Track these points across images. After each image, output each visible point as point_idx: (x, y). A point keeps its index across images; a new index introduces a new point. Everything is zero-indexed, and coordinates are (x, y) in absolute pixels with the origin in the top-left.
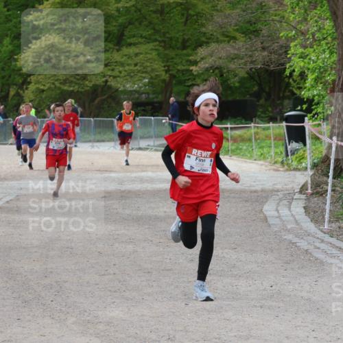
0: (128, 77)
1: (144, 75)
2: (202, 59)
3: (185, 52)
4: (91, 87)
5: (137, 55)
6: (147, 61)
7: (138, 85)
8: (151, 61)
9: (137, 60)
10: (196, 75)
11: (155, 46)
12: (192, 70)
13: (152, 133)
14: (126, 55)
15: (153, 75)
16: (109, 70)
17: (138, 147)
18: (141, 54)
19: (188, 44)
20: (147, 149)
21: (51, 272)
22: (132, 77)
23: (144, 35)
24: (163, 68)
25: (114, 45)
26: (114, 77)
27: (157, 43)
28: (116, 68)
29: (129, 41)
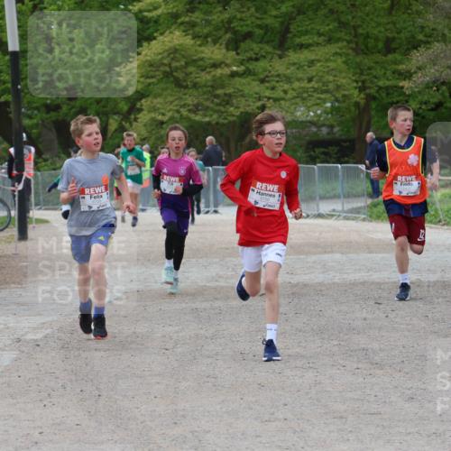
0: (298, 100)
1: (323, 96)
2: (419, 68)
3: (390, 57)
4: (237, 116)
5: (312, 63)
6: (328, 73)
7: (315, 112)
8: (334, 73)
9: (312, 71)
10: (409, 96)
11: (341, 49)
12: (402, 87)
13: (339, 190)
14: (294, 64)
15: (339, 95)
16: (267, 88)
17: (316, 213)
18: (319, 61)
19: (393, 45)
20: (332, 216)
21: (183, 416)
22: (304, 99)
23: (322, 30)
24: (355, 84)
25: (274, 48)
26: (276, 100)
27: (345, 43)
28: (277, 85)
29: (298, 40)
